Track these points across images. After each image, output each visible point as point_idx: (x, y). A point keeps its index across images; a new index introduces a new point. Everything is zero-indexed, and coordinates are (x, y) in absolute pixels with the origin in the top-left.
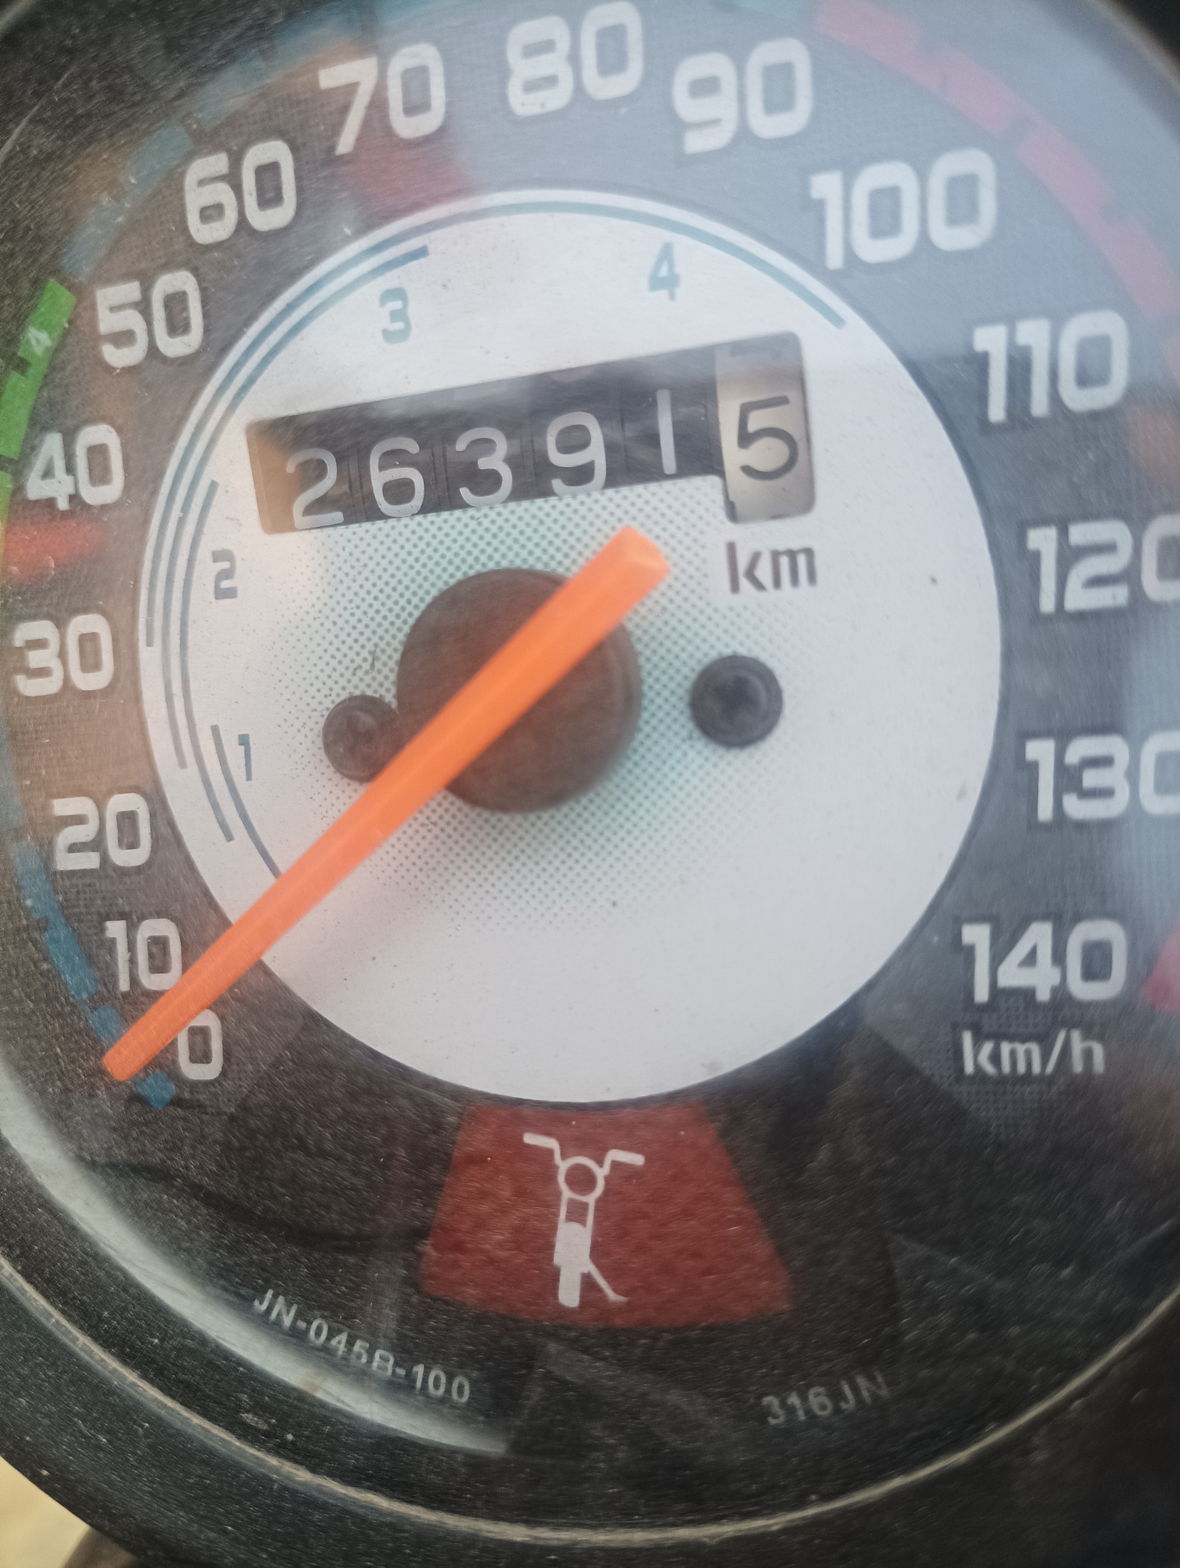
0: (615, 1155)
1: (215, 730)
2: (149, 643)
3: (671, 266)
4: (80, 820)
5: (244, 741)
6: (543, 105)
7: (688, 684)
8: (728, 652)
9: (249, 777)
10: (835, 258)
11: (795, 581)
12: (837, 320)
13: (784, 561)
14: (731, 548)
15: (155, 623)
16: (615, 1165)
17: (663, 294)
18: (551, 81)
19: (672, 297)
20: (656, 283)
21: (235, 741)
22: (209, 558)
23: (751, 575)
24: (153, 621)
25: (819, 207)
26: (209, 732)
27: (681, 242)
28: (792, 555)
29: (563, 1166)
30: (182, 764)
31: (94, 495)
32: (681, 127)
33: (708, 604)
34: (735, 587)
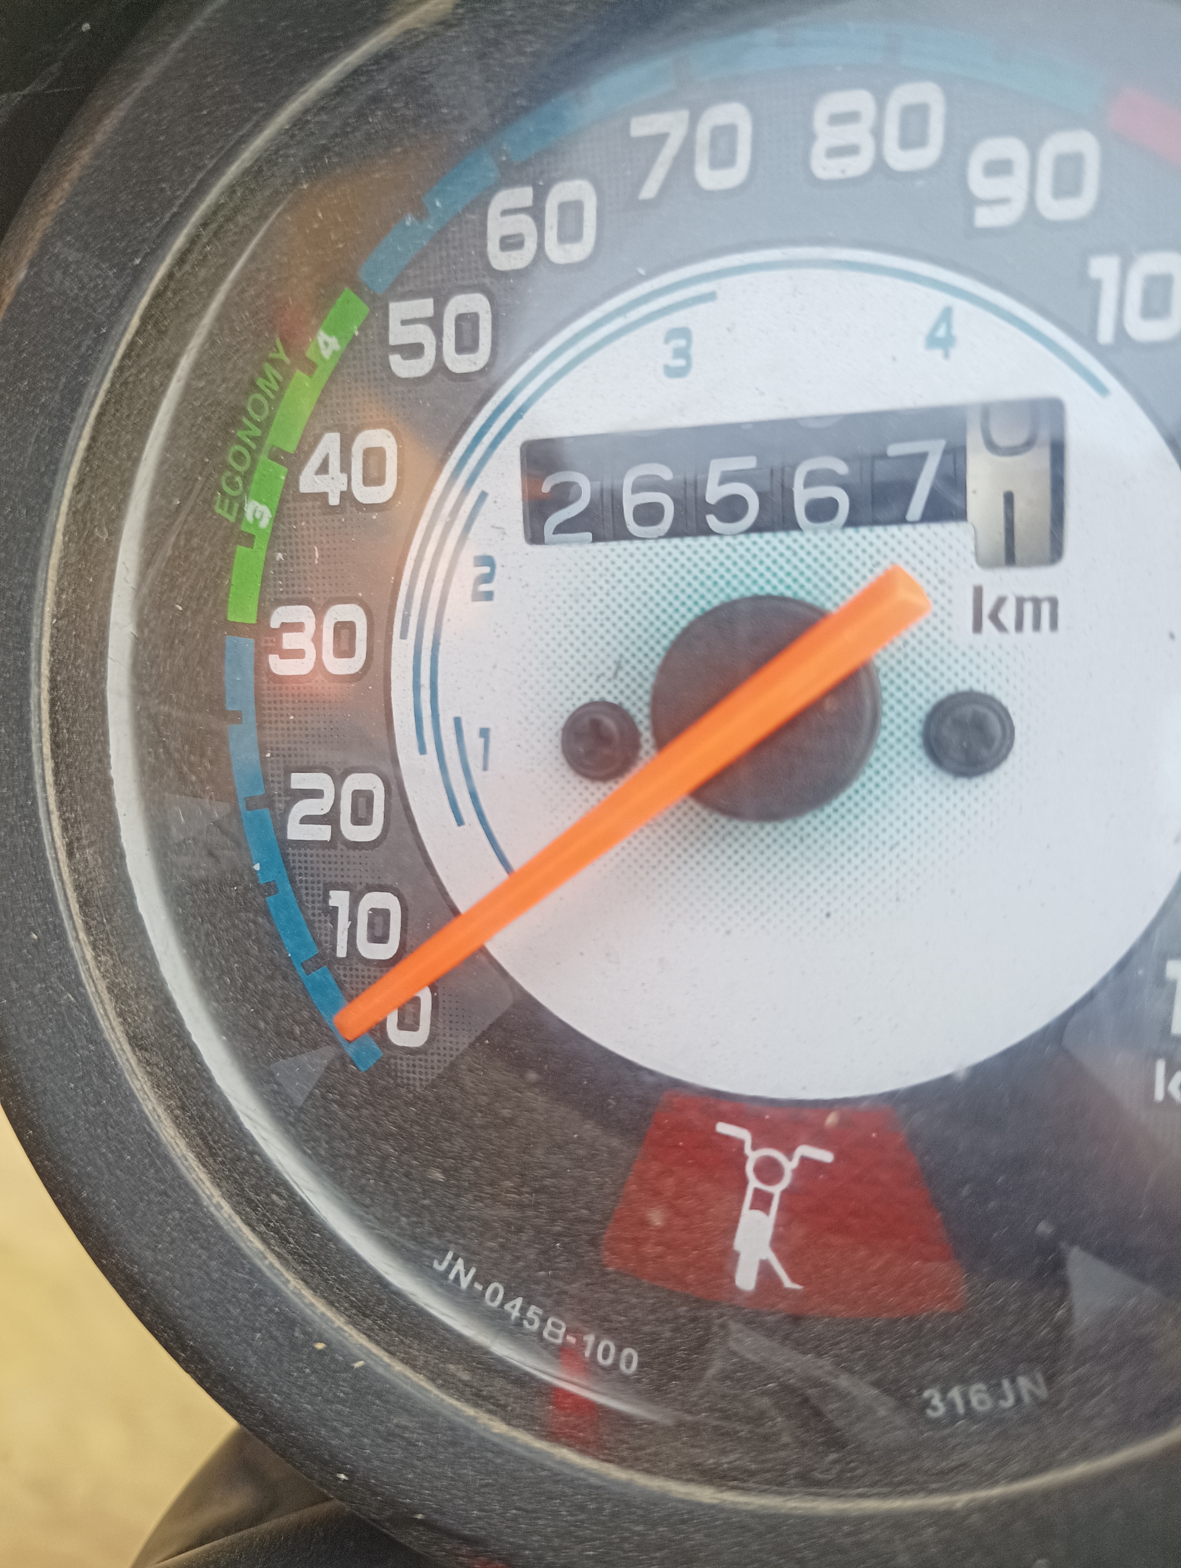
0: (805, 1151)
1: (457, 721)
2: (404, 635)
3: (949, 327)
5: (484, 733)
6: (843, 171)
7: (921, 715)
8: (963, 687)
9: (485, 768)
10: (1106, 334)
11: (1037, 626)
12: (1102, 390)
13: (1028, 608)
14: (978, 592)
15: (411, 618)
16: (804, 1160)
17: (938, 353)
18: (851, 150)
19: (946, 356)
20: (932, 341)
21: (475, 733)
22: (471, 562)
23: (994, 617)
24: (409, 615)
25: (1096, 286)
26: (451, 724)
27: (960, 306)
28: (1037, 602)
29: (753, 1157)
31: (365, 494)
32: (971, 202)
33: (949, 642)
34: (977, 627)
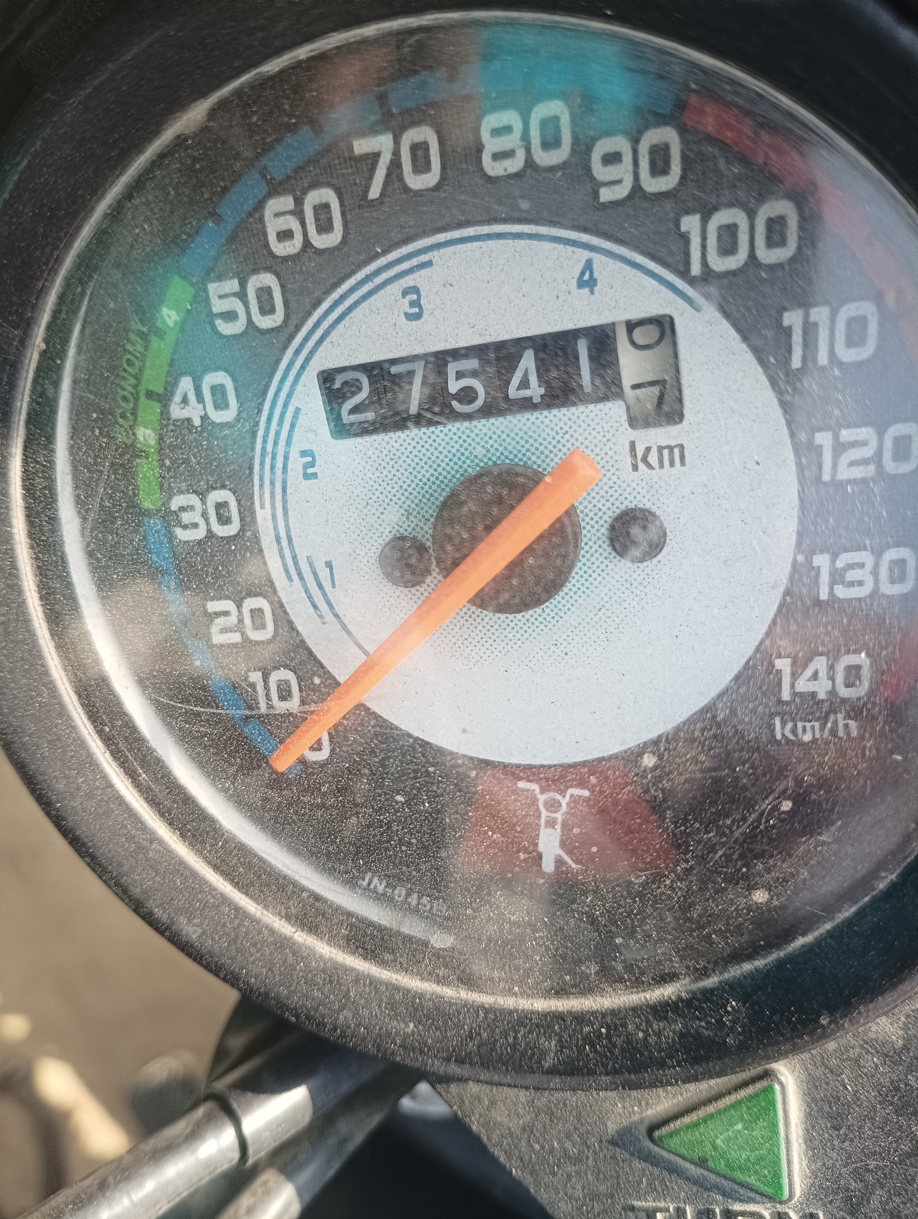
4: (226, 614)
30: (290, 578)
